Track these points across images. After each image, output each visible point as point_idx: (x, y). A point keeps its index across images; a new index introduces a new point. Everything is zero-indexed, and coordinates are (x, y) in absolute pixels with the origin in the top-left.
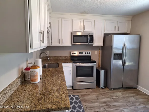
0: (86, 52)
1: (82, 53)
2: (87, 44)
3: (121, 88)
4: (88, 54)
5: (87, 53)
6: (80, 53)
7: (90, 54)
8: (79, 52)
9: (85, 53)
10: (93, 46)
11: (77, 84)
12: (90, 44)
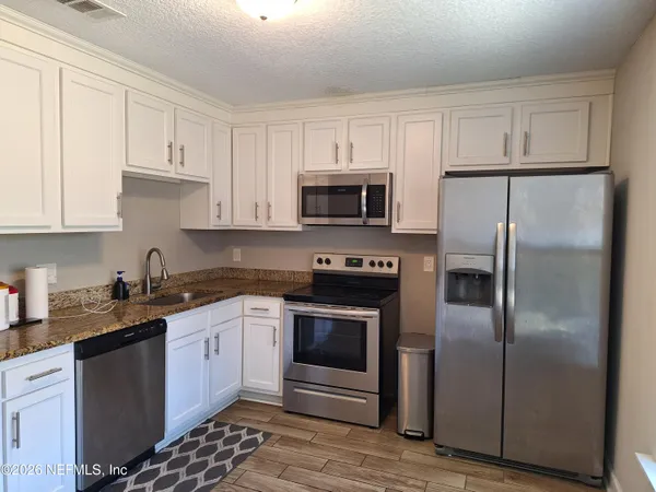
0: (377, 260)
1: (359, 263)
2: (359, 221)
3: (493, 458)
4: (385, 270)
5: (381, 264)
6: (349, 262)
7: (394, 270)
8: (347, 259)
9: (372, 264)
10: (394, 231)
11: (296, 390)
12: (373, 221)
